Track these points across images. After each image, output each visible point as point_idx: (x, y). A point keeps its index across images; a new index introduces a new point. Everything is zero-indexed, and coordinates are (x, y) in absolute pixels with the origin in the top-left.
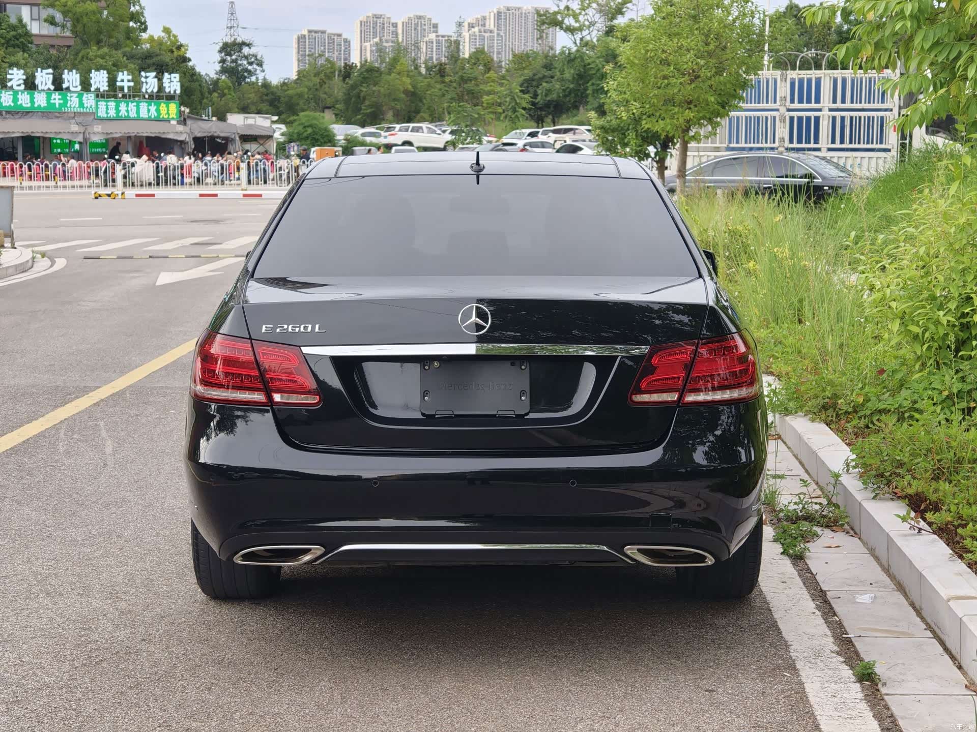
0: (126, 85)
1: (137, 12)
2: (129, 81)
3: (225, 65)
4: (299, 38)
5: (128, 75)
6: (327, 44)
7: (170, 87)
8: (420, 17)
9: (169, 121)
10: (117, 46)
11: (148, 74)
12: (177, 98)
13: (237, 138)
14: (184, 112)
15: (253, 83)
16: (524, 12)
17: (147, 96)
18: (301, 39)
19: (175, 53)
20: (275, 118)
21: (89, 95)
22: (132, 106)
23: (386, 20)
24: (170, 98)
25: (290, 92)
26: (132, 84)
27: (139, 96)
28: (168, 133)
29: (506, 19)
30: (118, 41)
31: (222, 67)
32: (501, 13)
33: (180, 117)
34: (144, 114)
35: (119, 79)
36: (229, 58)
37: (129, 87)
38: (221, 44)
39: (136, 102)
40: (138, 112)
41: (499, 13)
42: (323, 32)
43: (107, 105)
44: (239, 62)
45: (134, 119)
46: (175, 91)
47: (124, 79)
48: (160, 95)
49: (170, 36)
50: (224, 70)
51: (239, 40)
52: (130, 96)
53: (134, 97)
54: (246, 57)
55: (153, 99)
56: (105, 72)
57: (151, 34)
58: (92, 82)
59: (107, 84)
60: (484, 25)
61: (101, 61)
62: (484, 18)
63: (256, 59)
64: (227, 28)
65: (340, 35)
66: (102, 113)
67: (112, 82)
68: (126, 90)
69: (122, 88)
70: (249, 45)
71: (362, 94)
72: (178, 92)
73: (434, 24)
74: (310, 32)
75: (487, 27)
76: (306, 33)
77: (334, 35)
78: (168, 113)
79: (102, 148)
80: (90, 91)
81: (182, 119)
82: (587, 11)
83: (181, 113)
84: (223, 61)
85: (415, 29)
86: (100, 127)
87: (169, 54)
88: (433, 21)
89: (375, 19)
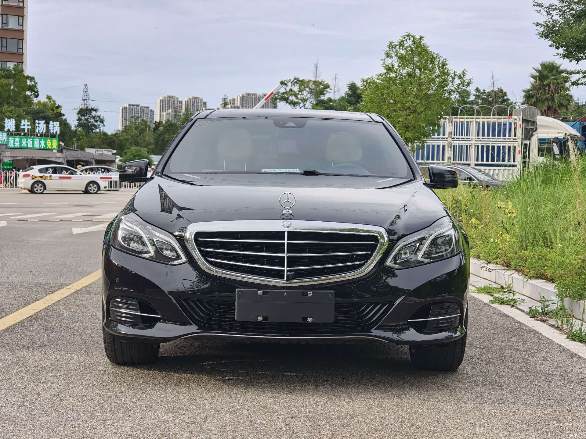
0: (26, 128)
1: (33, 85)
2: (28, 125)
3: (80, 122)
4: (123, 108)
5: (28, 122)
6: (140, 112)
7: (53, 130)
8: (196, 98)
9: (52, 150)
10: (19, 106)
11: (40, 122)
12: (57, 136)
13: (94, 162)
14: (61, 145)
15: (98, 133)
16: (258, 96)
17: (39, 135)
18: (124, 109)
19: (55, 111)
20: (115, 151)
21: (4, 133)
22: (30, 141)
23: (175, 99)
24: (53, 136)
25: (121, 138)
26: (30, 127)
27: (34, 135)
28: (51, 157)
29: (247, 100)
30: (20, 103)
31: (79, 123)
32: (244, 97)
33: (59, 148)
34: (37, 145)
35: (22, 124)
36: (83, 118)
37: (28, 129)
38: (79, 110)
39: (32, 138)
40: (33, 144)
41: (243, 97)
42: (138, 106)
43: (14, 140)
44: (89, 120)
45: (31, 149)
46: (56, 133)
47: (25, 124)
48: (47, 135)
49: (51, 101)
50: (80, 125)
51: (90, 107)
52: (28, 134)
53: (31, 135)
54: (94, 117)
55: (43, 137)
56: (14, 120)
57: (40, 100)
58: (6, 125)
59: (14, 127)
60: (234, 104)
61: (10, 114)
62: (234, 100)
63: (100, 119)
64: (83, 100)
65: (147, 108)
66: (11, 144)
67: (18, 126)
68: (26, 131)
69: (23, 130)
70: (96, 110)
71: (166, 139)
72: (58, 133)
73: (204, 102)
74: (130, 105)
75: (236, 105)
76: (127, 106)
77: (144, 107)
78: (52, 145)
79: (10, 166)
80: (4, 131)
81: (60, 149)
82: (302, 93)
83: (59, 146)
84: (79, 119)
85: (193, 105)
86: (9, 152)
87: (51, 111)
88: (204, 101)
89: (169, 99)
